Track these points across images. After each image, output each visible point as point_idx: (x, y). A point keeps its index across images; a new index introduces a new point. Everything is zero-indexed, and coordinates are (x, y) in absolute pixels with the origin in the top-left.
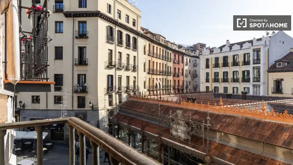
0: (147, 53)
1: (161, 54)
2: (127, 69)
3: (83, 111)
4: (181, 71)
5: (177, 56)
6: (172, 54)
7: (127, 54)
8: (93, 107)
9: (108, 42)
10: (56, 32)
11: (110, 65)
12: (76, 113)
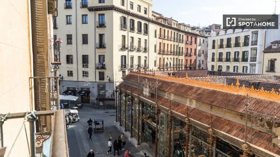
0: (158, 36)
1: (173, 36)
2: (139, 50)
3: (103, 83)
4: (193, 51)
5: (190, 37)
6: (184, 36)
7: (139, 38)
8: (110, 80)
9: (121, 29)
10: (83, 23)
11: (124, 48)
12: (98, 84)
